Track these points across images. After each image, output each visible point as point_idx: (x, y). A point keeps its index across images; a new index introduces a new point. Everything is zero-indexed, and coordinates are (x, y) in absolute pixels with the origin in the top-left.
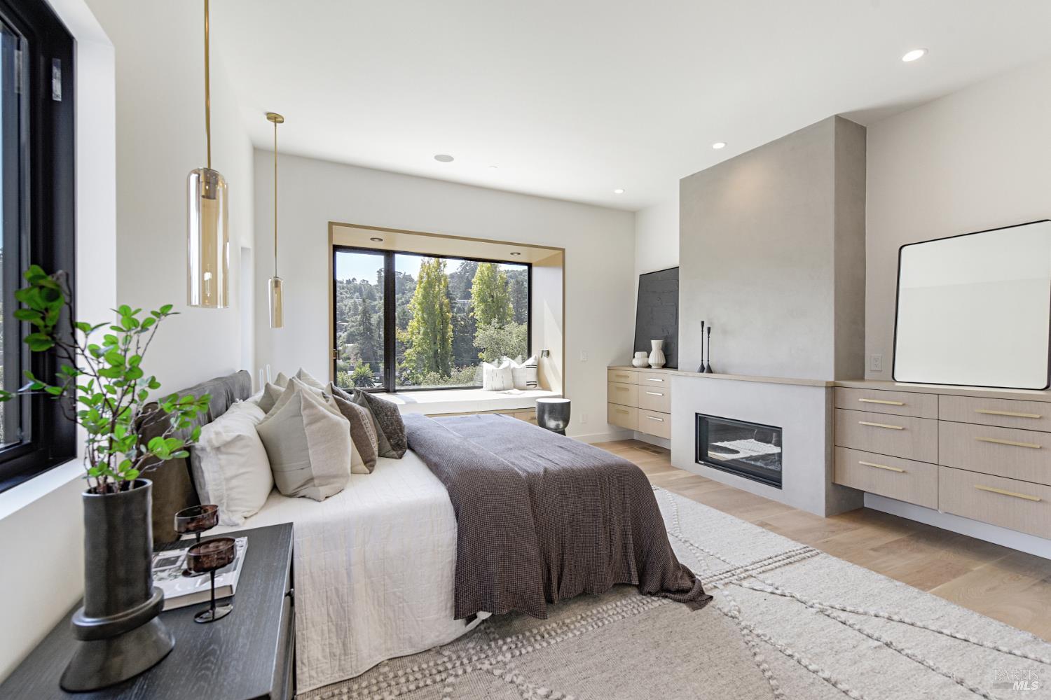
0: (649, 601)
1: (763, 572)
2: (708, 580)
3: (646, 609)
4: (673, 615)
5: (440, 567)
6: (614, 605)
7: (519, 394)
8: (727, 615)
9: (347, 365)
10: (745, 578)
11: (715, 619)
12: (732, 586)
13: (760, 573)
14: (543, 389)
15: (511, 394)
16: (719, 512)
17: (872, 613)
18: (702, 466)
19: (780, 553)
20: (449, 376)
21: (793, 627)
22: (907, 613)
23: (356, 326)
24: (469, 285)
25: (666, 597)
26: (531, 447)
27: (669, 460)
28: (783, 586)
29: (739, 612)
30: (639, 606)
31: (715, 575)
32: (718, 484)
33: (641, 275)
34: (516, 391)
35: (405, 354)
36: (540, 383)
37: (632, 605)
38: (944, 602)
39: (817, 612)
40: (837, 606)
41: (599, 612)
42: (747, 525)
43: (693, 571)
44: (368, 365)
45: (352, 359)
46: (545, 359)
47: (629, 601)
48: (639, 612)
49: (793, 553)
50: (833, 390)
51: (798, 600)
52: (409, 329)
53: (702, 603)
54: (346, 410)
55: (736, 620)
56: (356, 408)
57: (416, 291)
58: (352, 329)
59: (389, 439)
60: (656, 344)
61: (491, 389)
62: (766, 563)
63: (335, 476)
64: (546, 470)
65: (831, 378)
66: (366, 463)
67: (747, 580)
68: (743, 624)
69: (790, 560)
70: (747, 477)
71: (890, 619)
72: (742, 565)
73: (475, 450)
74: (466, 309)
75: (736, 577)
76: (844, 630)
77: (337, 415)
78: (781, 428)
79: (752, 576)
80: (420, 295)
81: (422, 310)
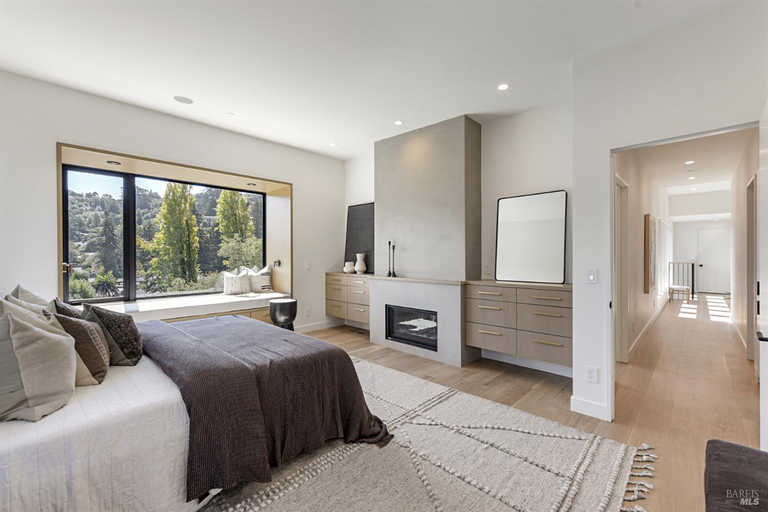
0: (351, 447)
1: (425, 411)
2: (391, 423)
3: (349, 454)
4: (367, 455)
5: (173, 459)
6: (326, 457)
7: (254, 297)
8: (402, 446)
9: (88, 272)
10: (414, 417)
11: (395, 451)
12: (406, 424)
13: (423, 412)
14: (275, 292)
15: (248, 297)
16: (399, 372)
17: (484, 426)
18: (390, 341)
19: (435, 396)
20: (195, 281)
21: (441, 446)
22: (502, 422)
23: (98, 236)
24: (214, 204)
25: (362, 442)
26: (261, 342)
27: (368, 338)
28: (437, 418)
29: (410, 442)
30: (343, 453)
31: (396, 419)
32: (400, 352)
33: (349, 207)
34: (252, 294)
35: (151, 262)
36: (272, 287)
37: (339, 453)
38: (519, 411)
39: (455, 432)
40: (466, 426)
41: (314, 465)
42: (417, 379)
43: (381, 419)
44: (111, 272)
45: (93, 267)
46: (277, 268)
47: (337, 451)
48: (344, 458)
49: (443, 395)
50: (464, 286)
51: (445, 426)
52: (155, 240)
53: (387, 441)
54: (70, 327)
55: (408, 449)
56: (83, 324)
57: (162, 207)
58: (93, 240)
59: (122, 349)
60: (359, 257)
61: (230, 292)
62: (427, 404)
63: (55, 394)
64: (272, 362)
65: (464, 279)
66: (94, 375)
67: (416, 419)
68: (412, 451)
69: (441, 399)
70: (418, 346)
71: (493, 428)
72: (413, 408)
73: (208, 351)
74: (212, 224)
75: (408, 418)
76: (470, 441)
77: (60, 334)
78: (436, 312)
79: (418, 415)
80: (166, 211)
81: (168, 224)
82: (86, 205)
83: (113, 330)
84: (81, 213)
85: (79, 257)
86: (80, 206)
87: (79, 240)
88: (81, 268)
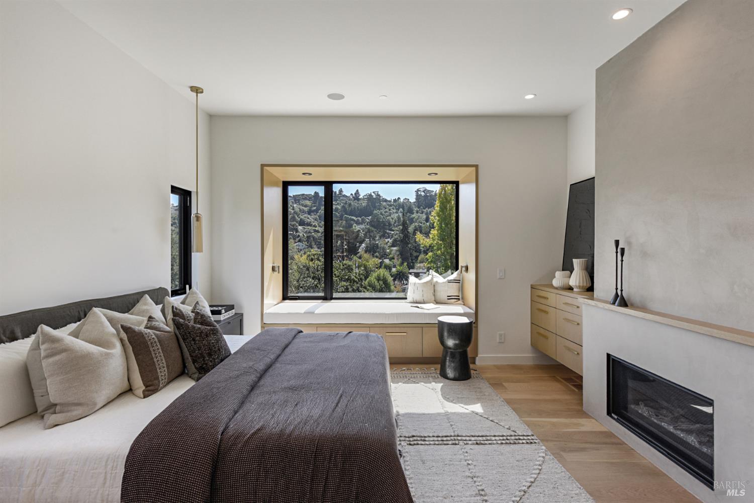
18: (615, 421)
23: (399, 234)
33: (571, 185)
36: (462, 297)
45: (395, 259)
46: (464, 274)
58: (396, 237)
60: (577, 264)
78: (712, 400)
80: (439, 209)
81: (441, 220)
82: (393, 209)
83: (188, 342)
84: (390, 215)
85: (388, 251)
86: (390, 210)
87: (389, 237)
88: (388, 260)
